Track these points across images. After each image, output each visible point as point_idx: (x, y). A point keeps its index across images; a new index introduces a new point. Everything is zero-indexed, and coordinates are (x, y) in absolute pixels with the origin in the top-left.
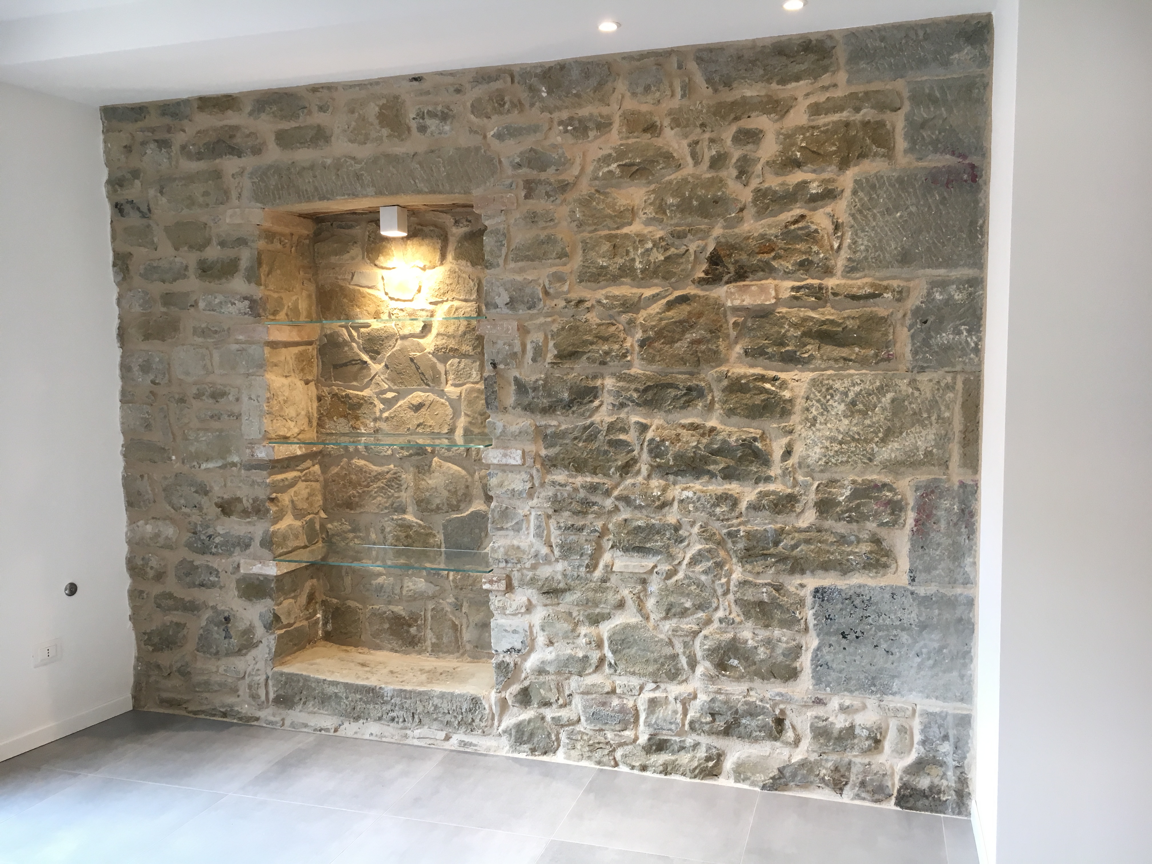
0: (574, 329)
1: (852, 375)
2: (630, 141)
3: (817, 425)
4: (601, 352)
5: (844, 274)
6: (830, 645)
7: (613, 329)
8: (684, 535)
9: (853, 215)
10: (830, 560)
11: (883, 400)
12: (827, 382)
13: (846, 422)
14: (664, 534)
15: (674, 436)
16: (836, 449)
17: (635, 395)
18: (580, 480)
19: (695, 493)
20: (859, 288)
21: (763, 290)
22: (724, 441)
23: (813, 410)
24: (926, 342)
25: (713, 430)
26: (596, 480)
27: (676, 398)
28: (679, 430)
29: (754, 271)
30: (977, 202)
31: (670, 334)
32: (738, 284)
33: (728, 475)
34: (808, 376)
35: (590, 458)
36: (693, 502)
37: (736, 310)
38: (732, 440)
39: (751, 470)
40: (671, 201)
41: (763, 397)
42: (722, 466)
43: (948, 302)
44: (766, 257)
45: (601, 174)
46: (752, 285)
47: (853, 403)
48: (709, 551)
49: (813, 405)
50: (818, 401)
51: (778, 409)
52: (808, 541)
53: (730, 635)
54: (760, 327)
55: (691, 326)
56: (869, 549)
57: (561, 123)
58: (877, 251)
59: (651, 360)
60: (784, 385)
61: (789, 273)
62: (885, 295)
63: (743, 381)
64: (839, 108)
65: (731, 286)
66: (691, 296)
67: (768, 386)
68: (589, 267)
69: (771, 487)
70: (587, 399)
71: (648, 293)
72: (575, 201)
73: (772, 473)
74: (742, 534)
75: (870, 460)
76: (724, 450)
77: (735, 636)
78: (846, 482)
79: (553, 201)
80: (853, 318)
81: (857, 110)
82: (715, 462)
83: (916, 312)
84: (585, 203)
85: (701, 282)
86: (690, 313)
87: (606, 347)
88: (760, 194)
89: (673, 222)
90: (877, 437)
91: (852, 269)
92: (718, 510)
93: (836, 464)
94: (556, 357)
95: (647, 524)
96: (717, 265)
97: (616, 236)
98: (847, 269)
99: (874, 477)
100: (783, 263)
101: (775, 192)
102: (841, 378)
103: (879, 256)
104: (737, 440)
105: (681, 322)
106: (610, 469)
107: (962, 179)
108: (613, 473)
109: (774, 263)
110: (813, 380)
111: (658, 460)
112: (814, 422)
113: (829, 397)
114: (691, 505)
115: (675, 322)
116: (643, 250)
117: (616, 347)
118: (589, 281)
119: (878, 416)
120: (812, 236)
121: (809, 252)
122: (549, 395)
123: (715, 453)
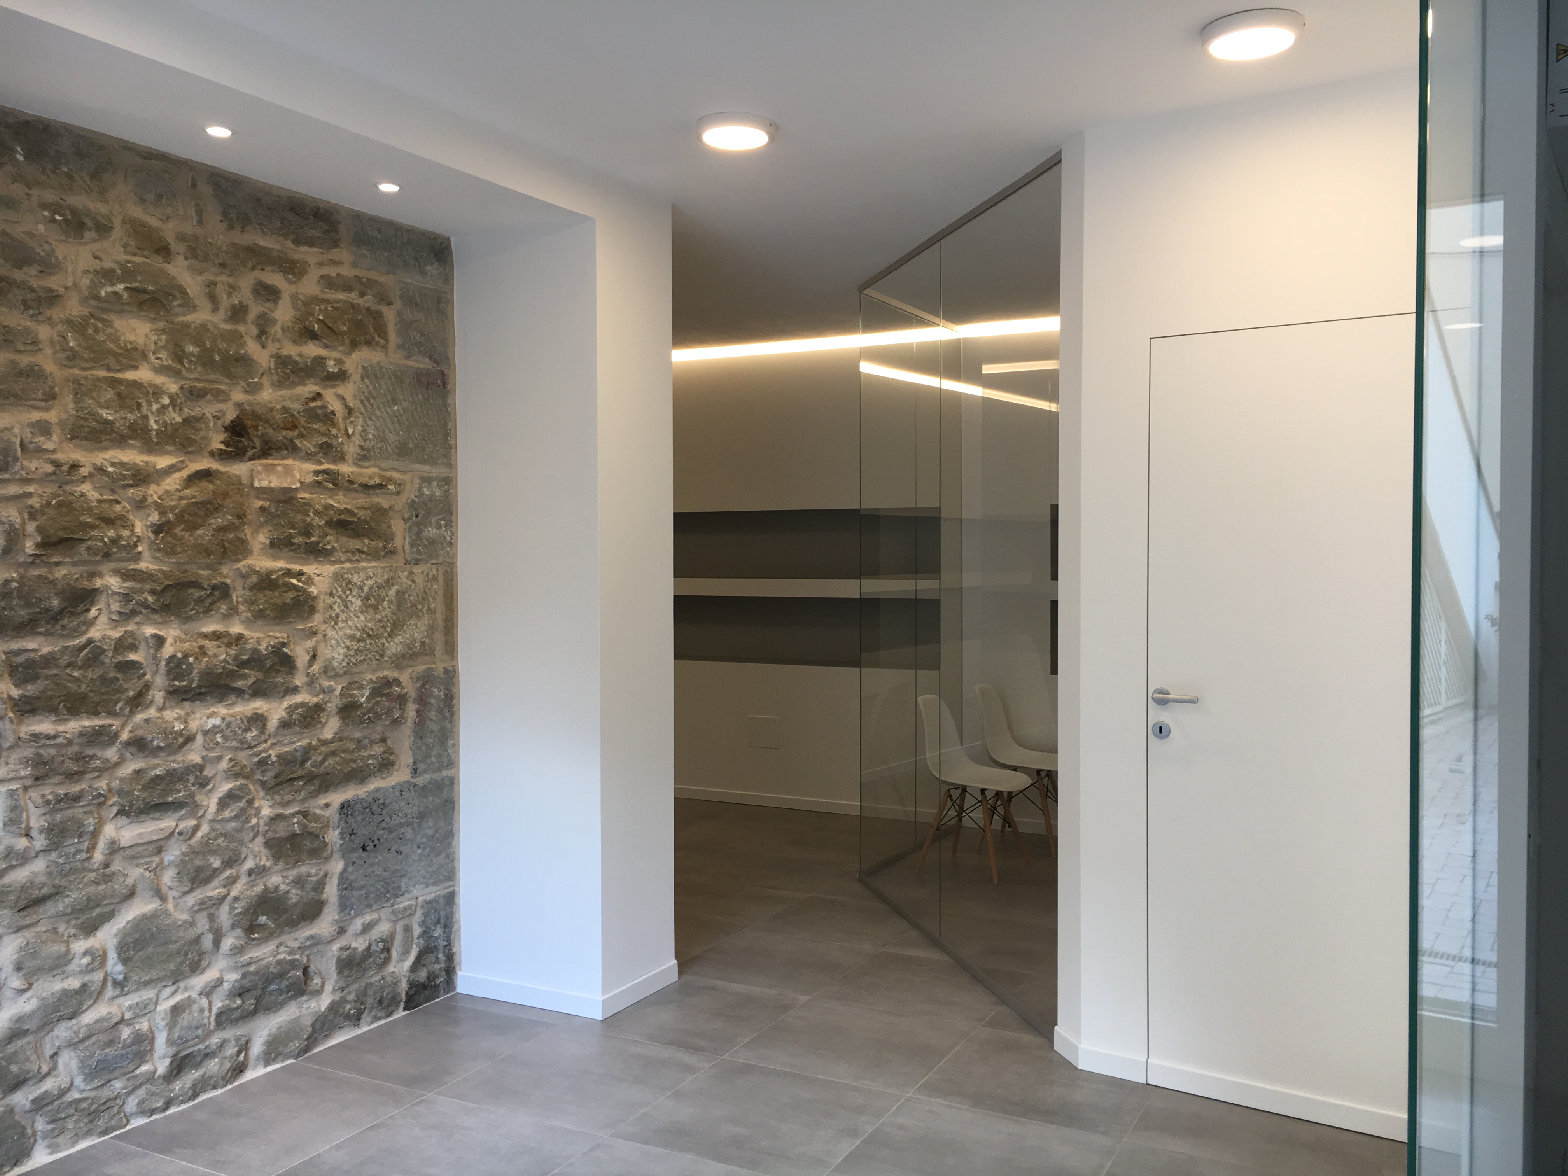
0: (65, 506)
1: (365, 568)
2: (138, 259)
3: (339, 624)
4: (106, 540)
5: (356, 461)
6: (354, 863)
7: (118, 508)
8: (210, 775)
9: (362, 402)
10: (354, 769)
11: (390, 593)
12: (346, 576)
13: (362, 618)
14: (187, 780)
15: (197, 650)
16: (356, 647)
17: (150, 599)
18: (74, 726)
19: (223, 719)
20: (371, 478)
21: (288, 471)
22: (255, 651)
23: (336, 607)
24: (419, 535)
25: (240, 637)
26: (97, 722)
27: (200, 600)
28: (201, 642)
29: (279, 449)
30: (446, 406)
31: (191, 518)
32: (265, 461)
33: (258, 692)
34: (328, 569)
35: (91, 691)
36: (222, 731)
37: (262, 492)
38: (263, 647)
39: (278, 682)
40: (191, 349)
41: (291, 594)
42: (251, 680)
43: (431, 499)
44: (290, 434)
45: (103, 293)
46: (279, 465)
47: (367, 598)
48: (240, 788)
49: (336, 602)
50: (340, 597)
51: (306, 608)
52: (333, 753)
53: (261, 887)
54: (284, 514)
55: (216, 509)
56: (382, 749)
57: (44, 206)
58: (381, 442)
59: (170, 551)
60: (310, 581)
61: (310, 454)
62: (390, 487)
63: (273, 577)
64: (349, 289)
65: (257, 462)
66: (214, 471)
67: (294, 581)
68: (86, 420)
69: (299, 698)
70: (80, 609)
71: (163, 462)
72: (62, 322)
73: (298, 682)
74: (274, 759)
75: (382, 656)
76: (255, 661)
77: (265, 886)
78: (364, 683)
79: (32, 316)
80: (364, 508)
81: (362, 294)
82: (244, 677)
83: (412, 505)
84: (78, 326)
85: (223, 456)
86: (214, 492)
87: (112, 533)
88: (283, 361)
89: (192, 376)
90: (386, 632)
91: (364, 456)
92: (249, 736)
93: (355, 664)
94: (38, 546)
95: (168, 771)
96: (241, 435)
97: (120, 382)
98: (359, 457)
99: (386, 673)
100: (305, 443)
101: (296, 362)
102: (358, 571)
103: (382, 446)
104: (267, 647)
105: (204, 503)
106: (116, 703)
107: (437, 383)
108: (121, 709)
109: (297, 442)
110: (336, 574)
111: (177, 683)
112: (336, 619)
113: (348, 592)
114: (218, 735)
115: (197, 503)
116: (158, 406)
117: (126, 533)
118: (86, 439)
119: (386, 610)
120: (329, 417)
121: (328, 434)
122: (28, 605)
123: (243, 664)
